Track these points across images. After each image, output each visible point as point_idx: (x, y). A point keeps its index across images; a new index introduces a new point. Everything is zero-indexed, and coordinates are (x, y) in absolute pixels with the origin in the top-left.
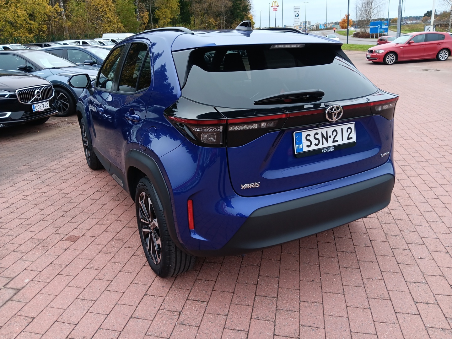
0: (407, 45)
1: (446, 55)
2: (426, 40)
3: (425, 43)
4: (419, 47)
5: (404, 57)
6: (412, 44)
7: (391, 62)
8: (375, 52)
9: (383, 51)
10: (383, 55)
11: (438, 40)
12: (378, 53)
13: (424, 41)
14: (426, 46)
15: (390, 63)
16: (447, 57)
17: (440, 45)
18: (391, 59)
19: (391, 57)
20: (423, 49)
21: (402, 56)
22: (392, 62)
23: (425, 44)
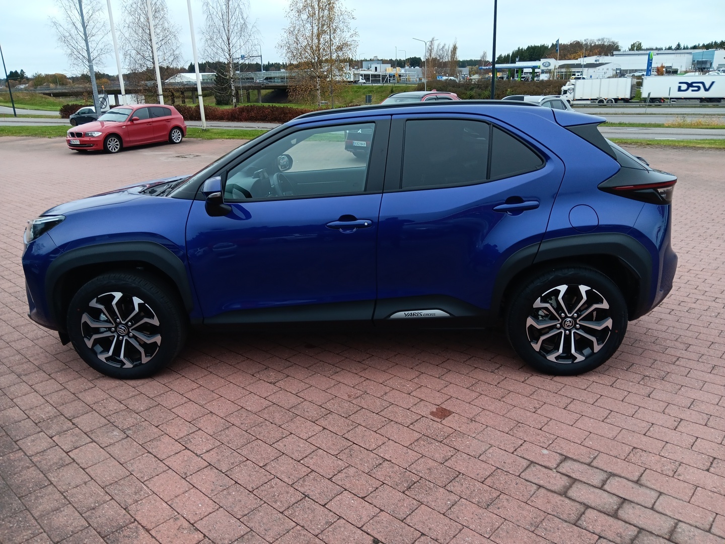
0: (129, 123)
1: (179, 135)
2: (151, 117)
3: (150, 120)
4: (145, 125)
5: (130, 141)
6: (135, 122)
7: (115, 150)
8: (86, 135)
9: (100, 133)
10: (101, 139)
11: (165, 115)
12: (93, 137)
13: (150, 118)
14: (154, 124)
15: (113, 151)
16: (181, 138)
17: (170, 123)
18: (113, 144)
19: (113, 142)
20: (151, 128)
21: (128, 139)
22: (117, 150)
23: (153, 122)
